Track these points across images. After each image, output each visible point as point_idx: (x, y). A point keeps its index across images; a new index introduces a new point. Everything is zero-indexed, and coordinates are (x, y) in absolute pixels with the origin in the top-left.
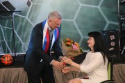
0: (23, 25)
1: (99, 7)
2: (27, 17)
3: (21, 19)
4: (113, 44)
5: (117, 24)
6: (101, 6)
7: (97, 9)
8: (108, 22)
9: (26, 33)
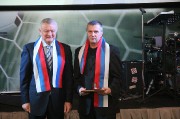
0: (9, 51)
1: (115, 29)
2: (14, 41)
3: (5, 43)
4: (135, 80)
5: (141, 52)
6: (119, 27)
7: (113, 31)
8: (128, 49)
9: (13, 63)
